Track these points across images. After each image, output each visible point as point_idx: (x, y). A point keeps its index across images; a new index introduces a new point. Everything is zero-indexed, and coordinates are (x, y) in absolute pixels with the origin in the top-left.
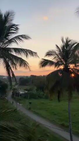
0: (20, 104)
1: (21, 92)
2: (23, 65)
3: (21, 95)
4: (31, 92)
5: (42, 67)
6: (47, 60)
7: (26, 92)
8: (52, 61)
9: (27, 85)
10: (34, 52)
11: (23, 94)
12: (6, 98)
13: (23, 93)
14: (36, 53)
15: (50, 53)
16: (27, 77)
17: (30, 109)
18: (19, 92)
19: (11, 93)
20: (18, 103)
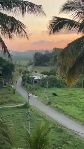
0: (34, 96)
1: (36, 78)
2: (16, 30)
3: (36, 82)
4: (52, 76)
5: (54, 31)
6: (64, 19)
7: (45, 76)
8: (73, 20)
9: (46, 66)
10: (37, 5)
11: (39, 80)
12: (12, 86)
13: (40, 78)
14: (39, 7)
15: (70, 5)
16: (47, 51)
17: (49, 103)
18: (33, 77)
19: (20, 79)
20: (31, 95)
